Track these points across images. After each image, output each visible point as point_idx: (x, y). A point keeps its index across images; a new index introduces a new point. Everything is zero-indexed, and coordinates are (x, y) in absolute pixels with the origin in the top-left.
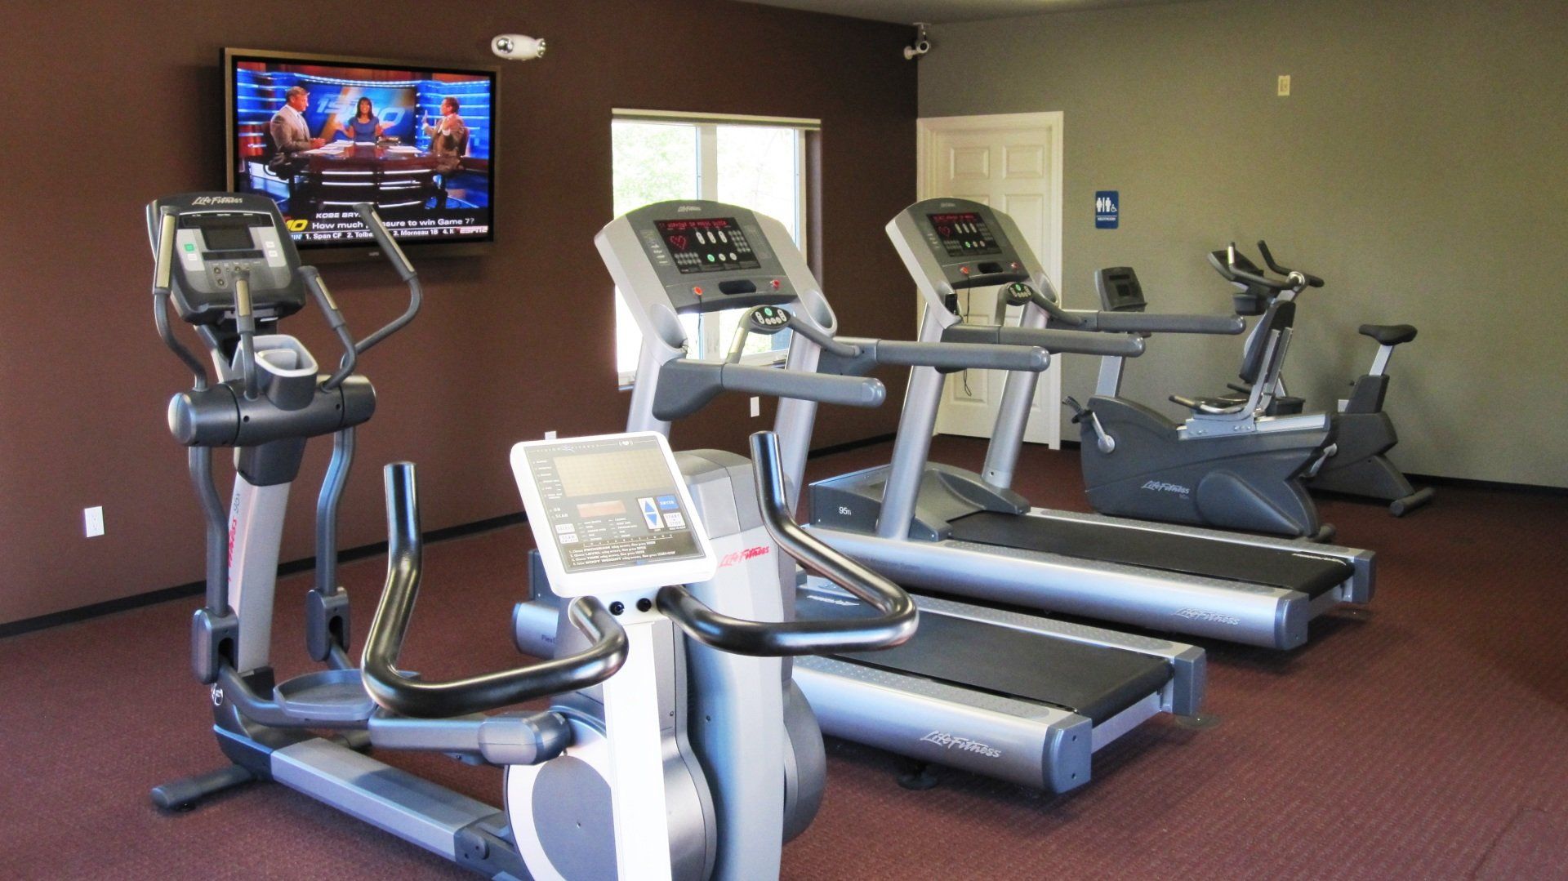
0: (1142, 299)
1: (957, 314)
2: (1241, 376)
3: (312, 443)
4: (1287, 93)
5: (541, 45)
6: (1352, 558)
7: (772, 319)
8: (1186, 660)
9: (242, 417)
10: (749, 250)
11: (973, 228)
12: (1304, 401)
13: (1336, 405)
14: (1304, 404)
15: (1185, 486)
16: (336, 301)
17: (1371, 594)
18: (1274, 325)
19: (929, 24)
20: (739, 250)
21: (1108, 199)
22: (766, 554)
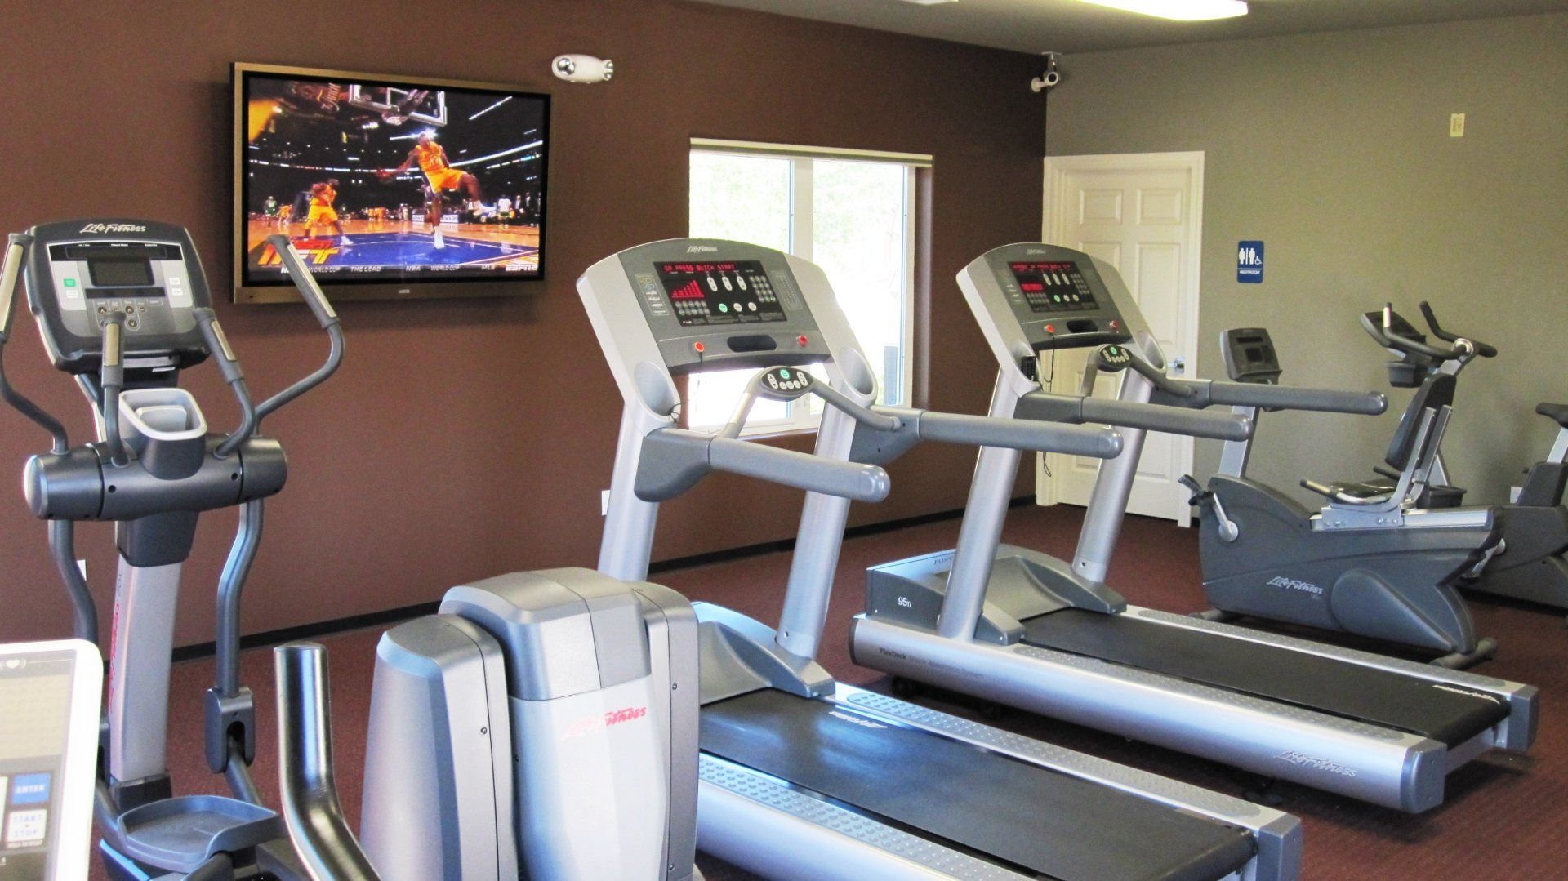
0: (1277, 366)
1: (1036, 380)
2: (1387, 461)
3: (205, 519)
4: (1460, 133)
5: (607, 66)
6: (1508, 696)
7: (789, 383)
8: (1273, 834)
9: (107, 486)
10: (773, 299)
11: (1066, 279)
12: (1465, 492)
13: (1507, 495)
14: (1464, 495)
15: (1317, 584)
16: (234, 350)
17: (1531, 740)
18: (1430, 402)
19: (1060, 54)
20: (761, 299)
21: (1252, 249)
22: (640, 717)
